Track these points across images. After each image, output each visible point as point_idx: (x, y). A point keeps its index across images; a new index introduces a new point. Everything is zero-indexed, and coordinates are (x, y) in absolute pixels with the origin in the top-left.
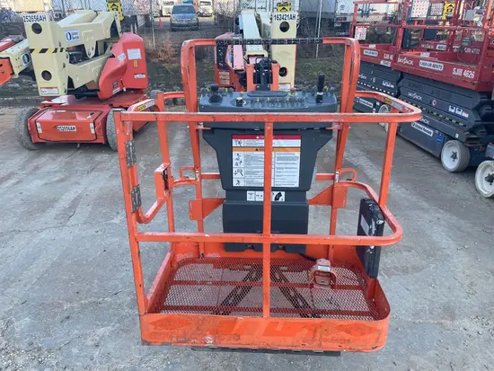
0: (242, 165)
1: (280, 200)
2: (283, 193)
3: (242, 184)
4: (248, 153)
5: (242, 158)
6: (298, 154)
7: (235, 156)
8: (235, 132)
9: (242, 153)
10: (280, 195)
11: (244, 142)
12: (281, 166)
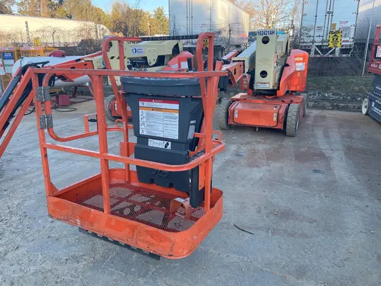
0: (144, 120)
1: (168, 148)
2: (170, 143)
3: (145, 133)
4: (148, 111)
5: (144, 115)
6: (177, 115)
7: (140, 113)
8: (141, 97)
9: (145, 112)
10: (168, 144)
11: (146, 104)
12: (167, 122)
